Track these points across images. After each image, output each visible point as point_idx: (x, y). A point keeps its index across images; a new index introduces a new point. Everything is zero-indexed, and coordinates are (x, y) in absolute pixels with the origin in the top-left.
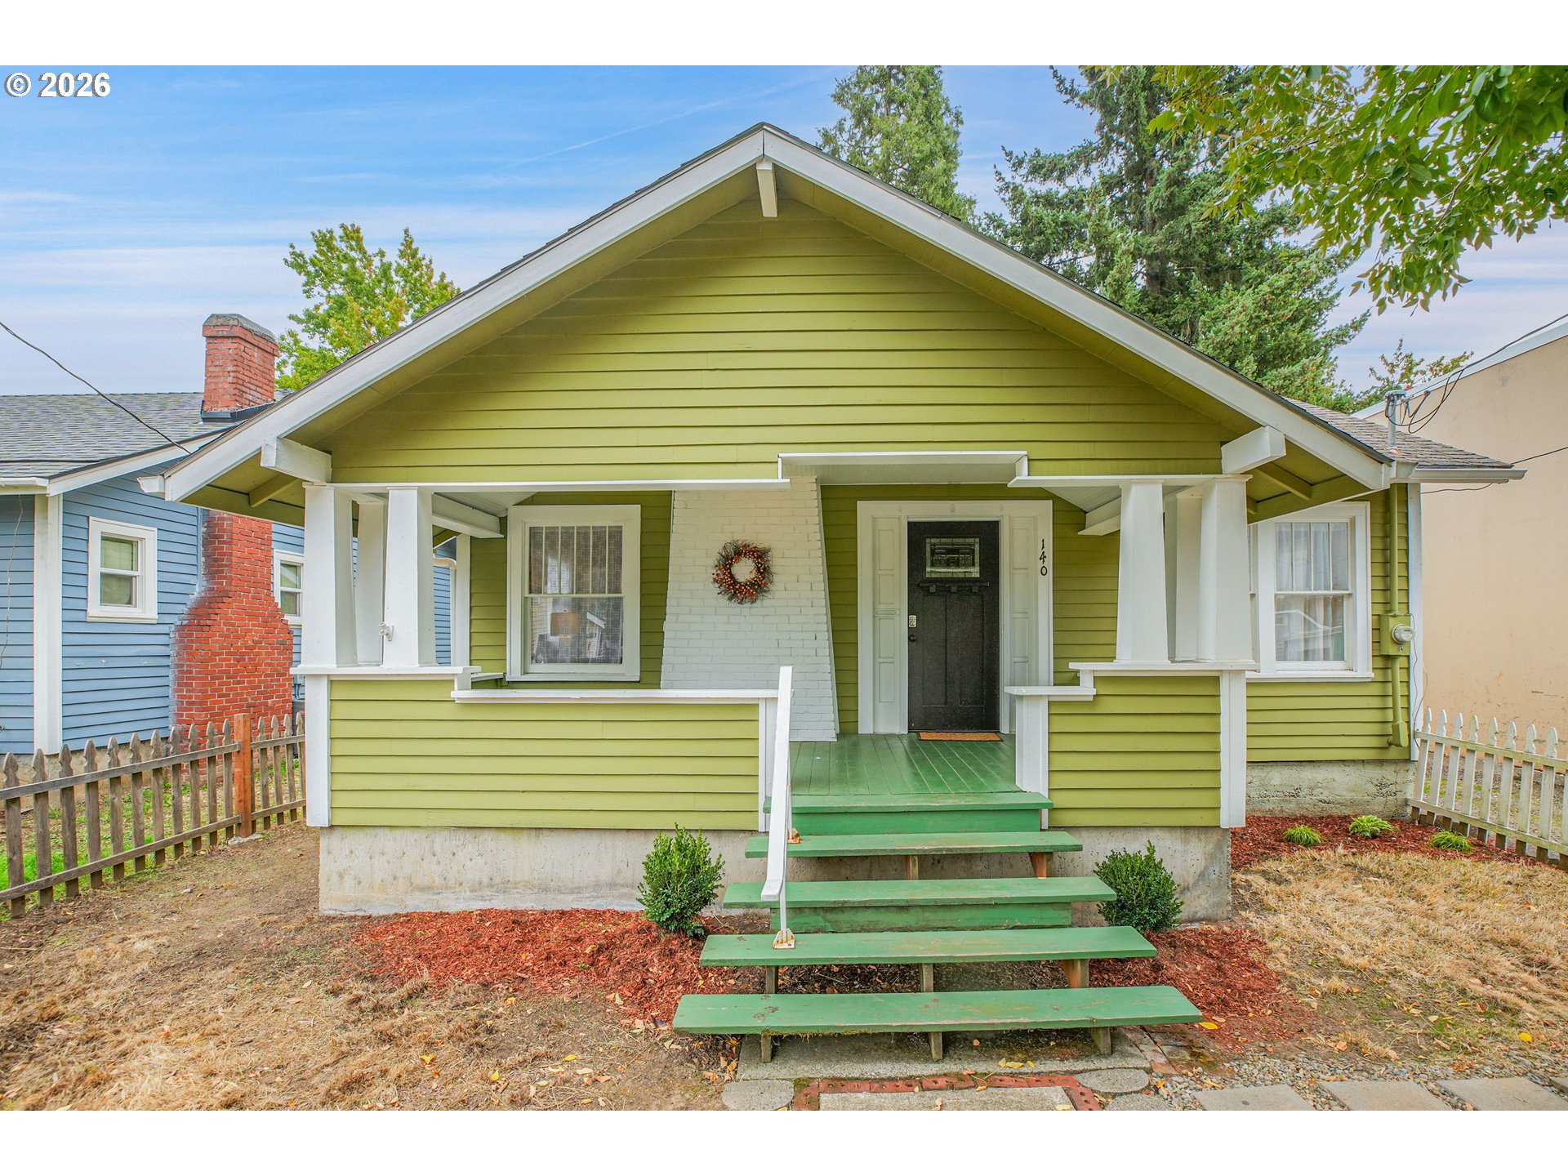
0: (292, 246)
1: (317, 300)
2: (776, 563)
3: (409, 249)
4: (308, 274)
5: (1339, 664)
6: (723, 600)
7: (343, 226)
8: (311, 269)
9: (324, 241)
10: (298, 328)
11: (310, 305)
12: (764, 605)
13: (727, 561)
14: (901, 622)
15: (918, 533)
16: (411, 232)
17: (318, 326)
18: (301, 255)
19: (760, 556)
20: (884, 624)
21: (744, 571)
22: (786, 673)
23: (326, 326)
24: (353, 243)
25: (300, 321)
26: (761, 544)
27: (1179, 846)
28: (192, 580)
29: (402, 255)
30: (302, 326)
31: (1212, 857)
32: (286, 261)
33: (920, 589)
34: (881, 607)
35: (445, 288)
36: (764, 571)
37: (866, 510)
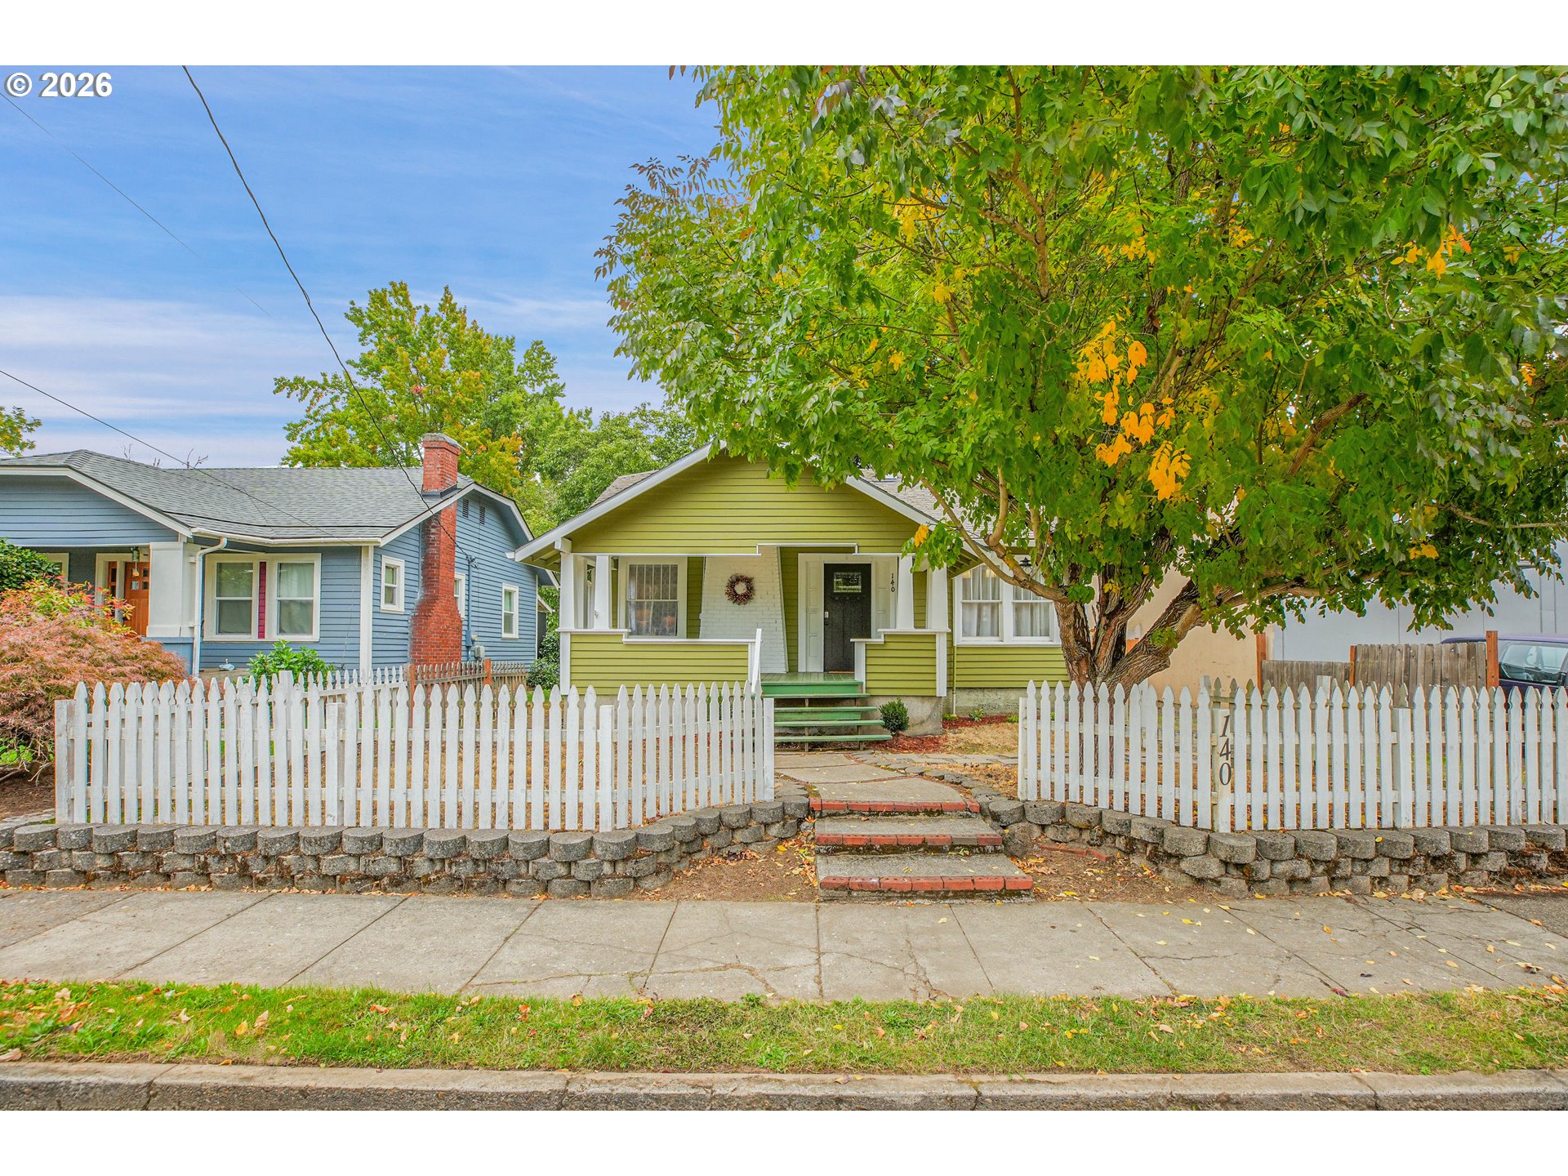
0: (352, 303)
1: (372, 346)
2: (756, 585)
3: (447, 304)
4: (365, 326)
5: (1047, 638)
6: (730, 603)
7: (393, 284)
8: (367, 321)
9: (379, 299)
10: (353, 372)
11: (366, 350)
12: (750, 605)
13: (732, 584)
14: (820, 615)
15: (830, 570)
16: (450, 290)
17: (372, 370)
18: (360, 311)
19: (748, 581)
20: (812, 616)
21: (741, 589)
22: (759, 631)
23: (379, 371)
24: (401, 298)
25: (356, 366)
26: (749, 575)
27: (920, 704)
28: (416, 589)
29: (442, 308)
30: (357, 370)
31: (934, 709)
32: (347, 316)
33: (830, 597)
34: (811, 607)
35: (479, 337)
36: (750, 589)
37: (802, 558)
